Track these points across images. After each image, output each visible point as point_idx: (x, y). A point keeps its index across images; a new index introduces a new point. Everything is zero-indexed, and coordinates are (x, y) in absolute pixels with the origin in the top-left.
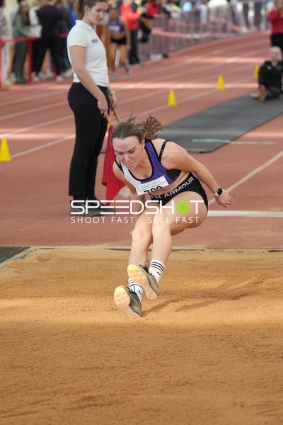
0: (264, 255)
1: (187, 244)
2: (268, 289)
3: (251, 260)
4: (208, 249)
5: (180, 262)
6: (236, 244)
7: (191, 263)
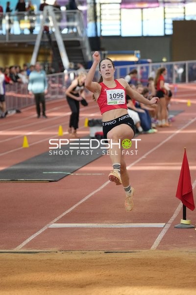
0: (101, 256)
1: (44, 247)
2: (106, 280)
3: (92, 259)
4: (60, 251)
5: (40, 261)
6: (80, 248)
7: (49, 261)
